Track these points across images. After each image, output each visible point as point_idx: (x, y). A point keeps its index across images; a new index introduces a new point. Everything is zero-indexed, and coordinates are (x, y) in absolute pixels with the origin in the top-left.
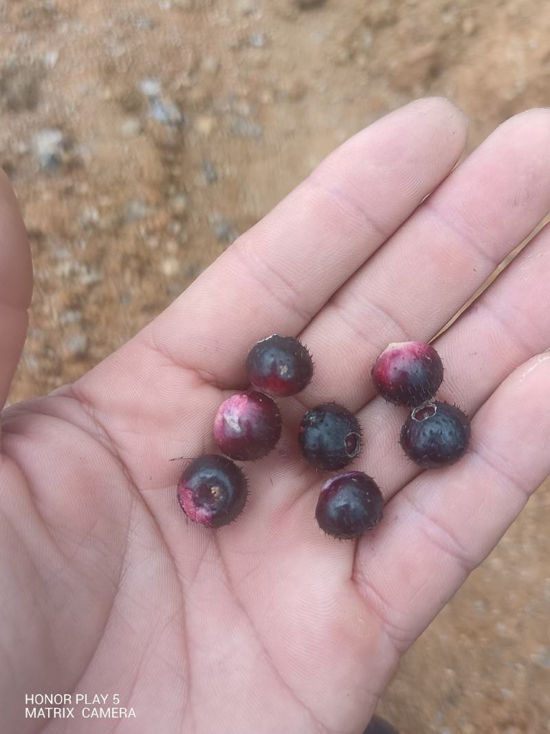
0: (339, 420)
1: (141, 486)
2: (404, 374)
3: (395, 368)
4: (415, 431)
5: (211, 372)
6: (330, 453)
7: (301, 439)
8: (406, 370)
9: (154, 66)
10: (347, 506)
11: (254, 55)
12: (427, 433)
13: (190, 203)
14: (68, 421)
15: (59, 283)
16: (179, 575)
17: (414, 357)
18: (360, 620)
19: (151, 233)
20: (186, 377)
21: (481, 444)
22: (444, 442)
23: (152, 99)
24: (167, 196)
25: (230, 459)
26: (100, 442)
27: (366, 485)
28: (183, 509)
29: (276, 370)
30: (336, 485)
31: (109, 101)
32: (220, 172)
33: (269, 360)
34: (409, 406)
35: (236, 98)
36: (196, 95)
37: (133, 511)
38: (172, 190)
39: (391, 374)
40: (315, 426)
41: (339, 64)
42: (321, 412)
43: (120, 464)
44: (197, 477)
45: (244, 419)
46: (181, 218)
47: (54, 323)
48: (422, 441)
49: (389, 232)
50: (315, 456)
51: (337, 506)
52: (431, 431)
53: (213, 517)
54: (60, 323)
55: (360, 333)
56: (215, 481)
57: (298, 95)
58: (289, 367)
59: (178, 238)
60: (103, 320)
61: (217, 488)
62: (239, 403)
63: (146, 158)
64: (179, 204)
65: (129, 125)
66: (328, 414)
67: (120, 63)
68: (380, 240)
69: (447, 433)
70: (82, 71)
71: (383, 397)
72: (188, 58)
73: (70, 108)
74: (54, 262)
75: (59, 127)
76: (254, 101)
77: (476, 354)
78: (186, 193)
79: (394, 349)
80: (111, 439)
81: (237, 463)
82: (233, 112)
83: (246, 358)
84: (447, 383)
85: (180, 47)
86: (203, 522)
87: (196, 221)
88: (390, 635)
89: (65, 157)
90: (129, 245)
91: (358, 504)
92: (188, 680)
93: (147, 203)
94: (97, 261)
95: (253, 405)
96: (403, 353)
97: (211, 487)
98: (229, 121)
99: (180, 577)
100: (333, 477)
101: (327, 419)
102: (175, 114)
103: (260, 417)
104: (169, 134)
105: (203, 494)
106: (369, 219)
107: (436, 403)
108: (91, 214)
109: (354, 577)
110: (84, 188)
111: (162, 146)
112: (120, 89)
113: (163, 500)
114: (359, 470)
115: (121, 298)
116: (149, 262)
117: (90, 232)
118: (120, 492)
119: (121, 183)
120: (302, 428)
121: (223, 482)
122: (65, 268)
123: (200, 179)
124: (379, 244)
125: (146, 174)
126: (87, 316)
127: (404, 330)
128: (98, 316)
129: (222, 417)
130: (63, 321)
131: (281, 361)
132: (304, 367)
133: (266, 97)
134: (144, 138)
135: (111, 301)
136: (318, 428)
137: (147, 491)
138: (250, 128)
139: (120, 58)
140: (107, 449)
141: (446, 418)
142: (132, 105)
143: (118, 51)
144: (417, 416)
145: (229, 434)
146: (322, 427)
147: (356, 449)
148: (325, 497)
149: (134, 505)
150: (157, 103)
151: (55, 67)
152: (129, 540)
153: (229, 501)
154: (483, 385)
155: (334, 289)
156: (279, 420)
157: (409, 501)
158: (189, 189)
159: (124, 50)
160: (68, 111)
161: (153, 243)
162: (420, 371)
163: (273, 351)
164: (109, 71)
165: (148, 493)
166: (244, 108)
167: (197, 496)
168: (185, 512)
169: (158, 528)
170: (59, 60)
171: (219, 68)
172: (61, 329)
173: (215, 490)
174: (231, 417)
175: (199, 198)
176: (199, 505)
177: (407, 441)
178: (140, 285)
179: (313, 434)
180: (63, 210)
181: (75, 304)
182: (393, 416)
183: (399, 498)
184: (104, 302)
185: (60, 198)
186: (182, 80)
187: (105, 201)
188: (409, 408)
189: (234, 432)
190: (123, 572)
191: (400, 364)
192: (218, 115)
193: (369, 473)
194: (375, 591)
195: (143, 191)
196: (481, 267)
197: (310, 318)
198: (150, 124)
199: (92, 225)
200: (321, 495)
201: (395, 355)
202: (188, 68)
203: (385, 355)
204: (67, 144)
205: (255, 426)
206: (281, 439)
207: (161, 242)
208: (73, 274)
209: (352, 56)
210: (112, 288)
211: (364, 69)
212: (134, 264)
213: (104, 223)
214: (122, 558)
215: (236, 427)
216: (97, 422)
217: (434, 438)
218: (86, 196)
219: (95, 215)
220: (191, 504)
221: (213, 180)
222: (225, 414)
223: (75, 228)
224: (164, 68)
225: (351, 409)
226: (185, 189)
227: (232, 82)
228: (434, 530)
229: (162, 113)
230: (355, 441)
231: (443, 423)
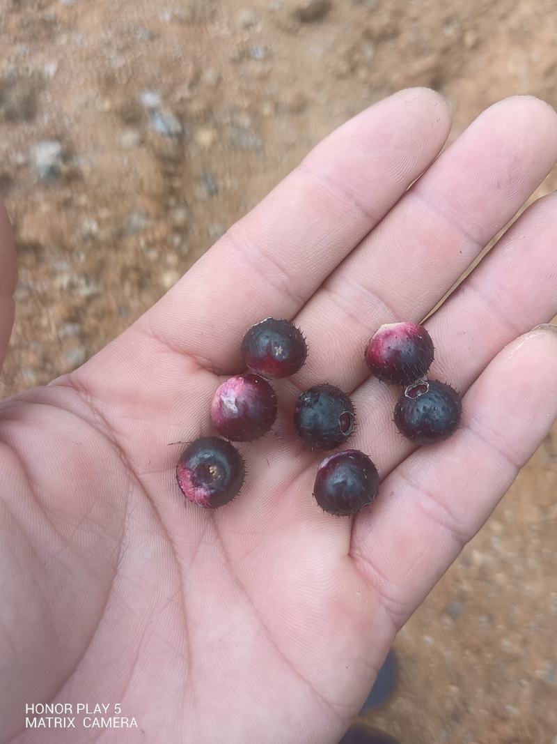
0: (333, 400)
1: (139, 470)
2: (397, 353)
3: (389, 348)
4: (409, 407)
5: (208, 357)
6: (326, 431)
7: (297, 418)
8: (399, 349)
9: (154, 78)
10: (344, 483)
11: (255, 68)
12: (421, 410)
13: (190, 214)
14: (66, 410)
15: (57, 295)
16: (177, 556)
17: (407, 336)
18: (358, 594)
19: (150, 245)
20: (182, 362)
21: (473, 420)
22: (437, 417)
23: (153, 111)
24: (167, 208)
25: (227, 441)
26: (98, 429)
27: (363, 463)
28: (182, 490)
29: (271, 351)
30: (333, 464)
31: (109, 112)
32: (221, 184)
33: (264, 342)
34: (402, 385)
35: (236, 110)
36: (196, 107)
37: (130, 495)
38: (172, 202)
39: (384, 353)
40: (310, 406)
41: (340, 77)
42: (315, 392)
43: (117, 450)
44: (195, 458)
45: (241, 400)
46: (182, 230)
47: (52, 336)
48: (415, 419)
49: (378, 217)
50: (310, 435)
51: (335, 482)
52: (424, 408)
53: (212, 496)
54: (58, 335)
55: (351, 316)
56: (212, 461)
57: (299, 107)
58: (283, 348)
59: (178, 250)
60: (102, 333)
61: (215, 468)
62: (235, 385)
63: (147, 169)
64: (179, 216)
65: (129, 137)
66: (321, 394)
67: (120, 75)
68: (369, 225)
69: (440, 409)
70: (81, 83)
71: (376, 376)
72: (188, 70)
73: (70, 119)
74: (53, 274)
75: (58, 138)
76: (255, 113)
77: (464, 333)
78: (186, 205)
79: (387, 329)
80: (108, 425)
81: (234, 444)
82: (233, 124)
83: (241, 342)
84: (438, 364)
85: (180, 59)
86: (202, 502)
87: (197, 233)
88: (387, 608)
89: (64, 169)
90: (128, 258)
91: (355, 480)
92: (189, 657)
93: (147, 215)
94: (96, 273)
95: (250, 386)
96: (396, 333)
97: (210, 466)
98: (230, 133)
99: (179, 559)
100: (329, 456)
101: (321, 399)
102: (175, 126)
103: (256, 397)
104: (170, 145)
105: (201, 475)
106: (358, 204)
107: (428, 381)
108: (90, 225)
109: (351, 554)
110: (83, 200)
111: (162, 158)
112: (119, 101)
113: (162, 485)
114: (354, 449)
115: (120, 310)
116: (149, 274)
117: (89, 244)
118: (117, 476)
119: (120, 194)
120: (297, 409)
121: (221, 462)
122: (63, 281)
123: (201, 192)
124: (368, 228)
125: (146, 186)
126: (86, 329)
127: (394, 312)
128: (97, 329)
129: (219, 398)
130: (61, 333)
131: (276, 343)
132: (298, 349)
133: (267, 110)
134: (144, 150)
135: (110, 313)
136: (313, 408)
137: (146, 475)
138: (251, 140)
139: (120, 69)
140: (105, 435)
141: (438, 395)
142: (132, 116)
143: (118, 62)
144: (412, 393)
145: (226, 415)
146: (316, 406)
147: (350, 428)
148: (323, 475)
149: (131, 489)
150: (157, 114)
151: (54, 78)
152: (126, 523)
153: (226, 480)
154: (472, 364)
155: (326, 273)
156: (275, 401)
157: (404, 477)
158: (189, 201)
159: (124, 62)
160: (66, 122)
161: (153, 255)
162: (413, 349)
163: (268, 333)
164: (108, 83)
165: (147, 478)
166: (245, 120)
167: (195, 475)
168: (184, 493)
169: (155, 513)
170: (58, 71)
171: (219, 80)
172: (60, 341)
173: (213, 469)
174: (228, 399)
175: (200, 211)
176: (197, 485)
177: (401, 420)
178: (140, 298)
179: (308, 414)
180: (62, 222)
181: (74, 317)
182: (385, 396)
183: (394, 476)
184: (103, 315)
185: (59, 209)
186: (183, 92)
187: (104, 213)
188: (401, 387)
189: (231, 411)
190: (121, 555)
191: (393, 343)
192: (219, 128)
193: (365, 451)
194: (373, 566)
195: (143, 203)
196: (467, 249)
197: (303, 303)
198: (150, 136)
199: (90, 237)
200: (318, 473)
201: (388, 335)
202: (188, 80)
203: (378, 336)
204: (66, 156)
205: (250, 405)
206: (277, 420)
207: (162, 255)
208: (72, 286)
209: (353, 69)
210: (112, 301)
211: (365, 82)
212: (133, 276)
213: (104, 234)
214: (120, 541)
215: (234, 408)
216: (95, 410)
217: (428, 413)
218: (85, 208)
219: (94, 227)
220: (190, 484)
221: (213, 192)
222: (222, 396)
223: (73, 240)
224: (164, 80)
225: (344, 389)
226: (185, 201)
227: (233, 94)
228: (429, 504)
229: (163, 124)
230: (349, 420)
231: (436, 399)
